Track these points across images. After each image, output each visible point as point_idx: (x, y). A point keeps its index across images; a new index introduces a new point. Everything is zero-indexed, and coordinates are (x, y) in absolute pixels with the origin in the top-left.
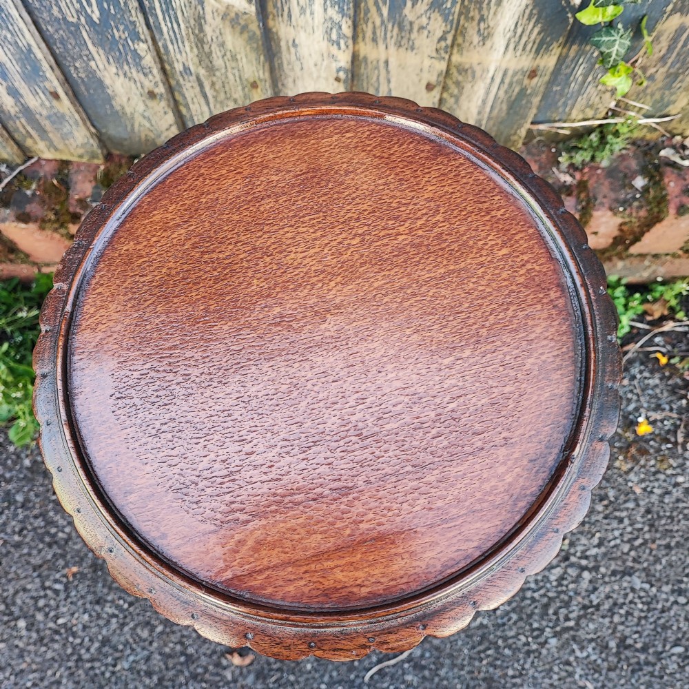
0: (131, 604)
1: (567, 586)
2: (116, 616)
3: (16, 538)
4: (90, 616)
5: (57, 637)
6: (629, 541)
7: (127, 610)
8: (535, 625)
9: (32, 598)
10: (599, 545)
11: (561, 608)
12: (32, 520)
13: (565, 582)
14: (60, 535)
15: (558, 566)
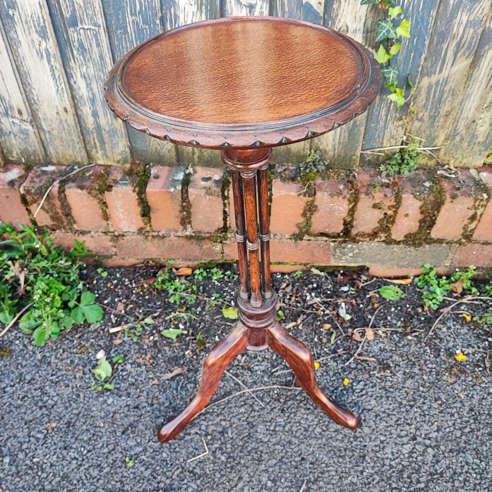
0: (89, 451)
1: (416, 458)
2: (77, 459)
3: (19, 402)
4: (58, 457)
5: (30, 471)
6: (460, 429)
7: (85, 455)
8: (394, 485)
9: (19, 442)
10: (438, 431)
11: (413, 473)
12: (33, 391)
13: (414, 455)
14: (50, 401)
15: (408, 443)
